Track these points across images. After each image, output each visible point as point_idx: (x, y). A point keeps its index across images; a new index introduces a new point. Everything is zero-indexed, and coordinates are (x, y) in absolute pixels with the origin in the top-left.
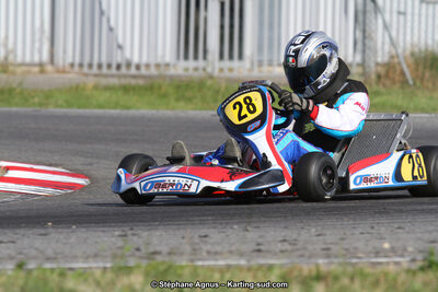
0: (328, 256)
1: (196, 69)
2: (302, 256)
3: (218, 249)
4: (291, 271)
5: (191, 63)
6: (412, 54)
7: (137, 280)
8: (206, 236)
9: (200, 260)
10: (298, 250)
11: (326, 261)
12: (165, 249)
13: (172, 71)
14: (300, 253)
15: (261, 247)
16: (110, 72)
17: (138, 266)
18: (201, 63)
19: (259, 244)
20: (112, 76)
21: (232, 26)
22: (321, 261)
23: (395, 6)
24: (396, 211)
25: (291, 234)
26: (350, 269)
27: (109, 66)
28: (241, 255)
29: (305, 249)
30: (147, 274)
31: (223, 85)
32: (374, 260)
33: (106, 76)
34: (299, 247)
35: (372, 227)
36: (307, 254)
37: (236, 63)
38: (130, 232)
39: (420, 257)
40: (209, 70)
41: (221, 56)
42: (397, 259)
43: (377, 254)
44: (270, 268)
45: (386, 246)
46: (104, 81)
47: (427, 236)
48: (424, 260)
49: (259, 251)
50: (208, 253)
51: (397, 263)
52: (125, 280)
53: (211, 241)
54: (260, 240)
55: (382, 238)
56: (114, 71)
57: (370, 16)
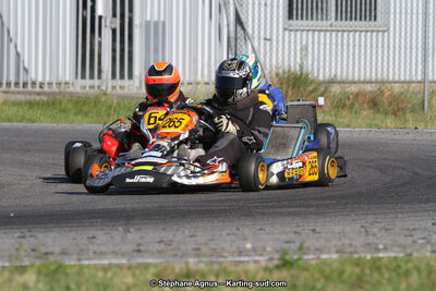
0: (198, 256)
1: (92, 87)
2: (176, 255)
3: (103, 249)
4: (166, 269)
5: (88, 82)
6: (277, 75)
7: (30, 278)
8: (93, 238)
9: (86, 259)
10: (173, 250)
11: (196, 260)
12: (57, 250)
13: (71, 89)
14: (174, 252)
15: (142, 248)
16: (17, 89)
17: (32, 266)
18: (96, 82)
19: (139, 245)
20: (19, 93)
21: (122, 50)
22: (191, 260)
23: (262, 33)
24: (259, 214)
25: (168, 235)
26: (216, 267)
27: (17, 84)
28: (123, 255)
29: (179, 249)
30: (39, 273)
31: (115, 101)
32: (238, 259)
33: (14, 93)
34: (173, 246)
35: (238, 229)
36: (180, 254)
37: (126, 82)
38: (28, 234)
39: (277, 256)
40: (103, 88)
41: (114, 76)
42: (257, 258)
43: (240, 253)
44: (147, 266)
45: (249, 246)
46: (12, 98)
47: (284, 237)
48: (280, 259)
49: (139, 251)
50: (95, 253)
51: (256, 262)
52: (19, 279)
53: (98, 242)
54: (140, 241)
55: (245, 239)
56: (21, 89)
57: (241, 42)
